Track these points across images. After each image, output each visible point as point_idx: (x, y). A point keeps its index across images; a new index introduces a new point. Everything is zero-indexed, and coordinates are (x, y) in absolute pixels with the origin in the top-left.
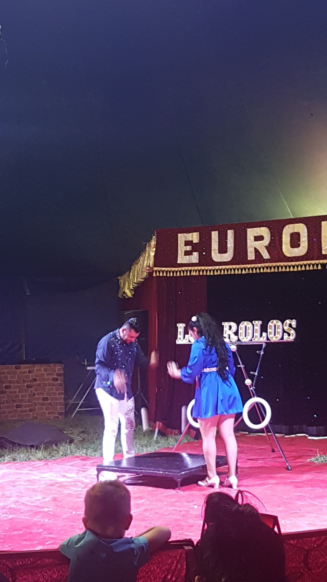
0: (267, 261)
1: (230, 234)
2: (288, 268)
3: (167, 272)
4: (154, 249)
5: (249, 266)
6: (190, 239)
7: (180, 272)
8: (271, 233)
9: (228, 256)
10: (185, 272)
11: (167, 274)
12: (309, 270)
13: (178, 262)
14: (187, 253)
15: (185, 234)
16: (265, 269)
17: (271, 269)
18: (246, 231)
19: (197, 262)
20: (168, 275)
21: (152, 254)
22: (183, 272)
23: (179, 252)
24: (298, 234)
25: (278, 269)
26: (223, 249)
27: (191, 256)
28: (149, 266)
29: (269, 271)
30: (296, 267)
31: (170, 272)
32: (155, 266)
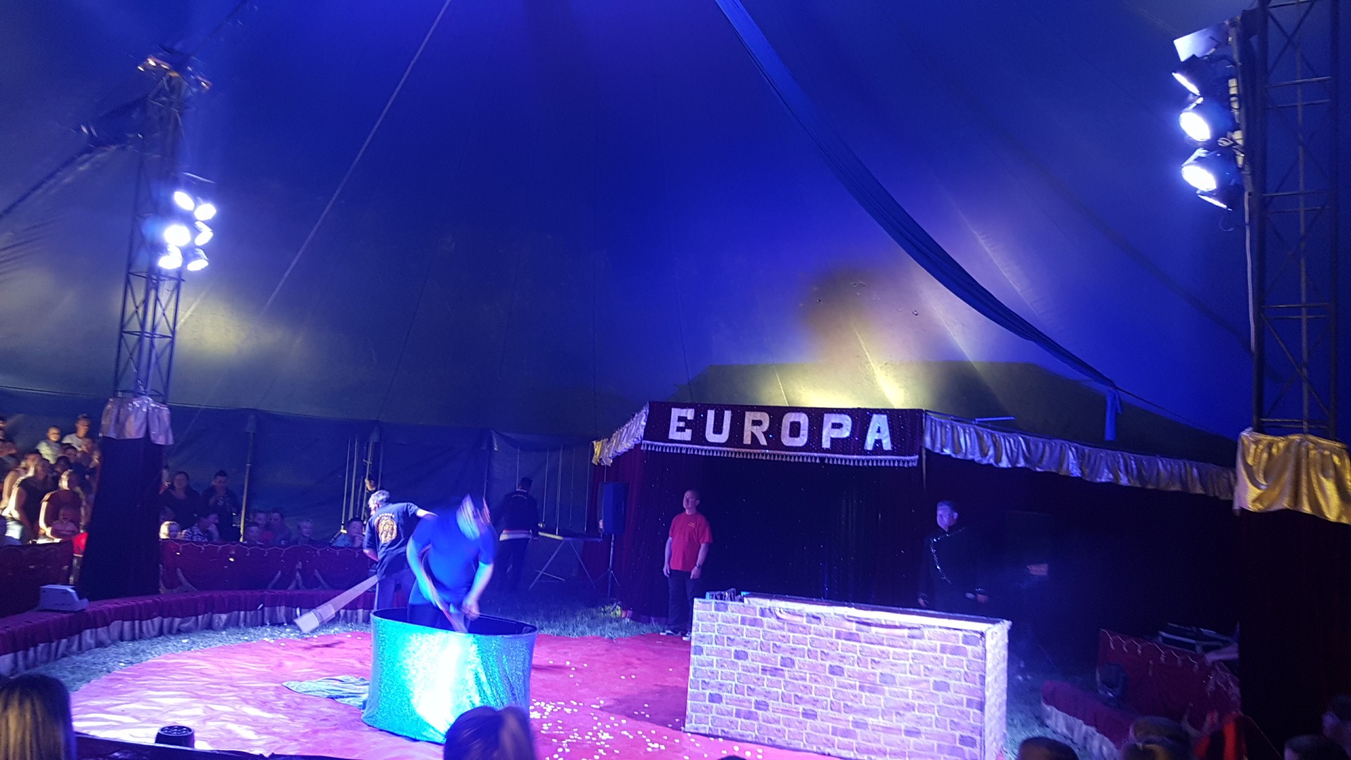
0: (764, 447)
1: (728, 415)
2: (784, 457)
3: (656, 446)
4: (646, 420)
5: (743, 450)
6: (684, 415)
7: (670, 448)
8: (770, 419)
9: (723, 437)
10: (676, 449)
11: (655, 448)
12: (808, 462)
13: (669, 438)
14: (680, 429)
15: (679, 410)
16: (761, 455)
17: (766, 457)
18: (744, 414)
19: (690, 439)
20: (657, 450)
21: (643, 425)
22: (674, 448)
23: (672, 427)
24: (799, 423)
25: (774, 457)
26: (718, 429)
27: (683, 433)
28: (638, 439)
29: (764, 458)
30: (793, 458)
31: (659, 447)
32: (645, 438)
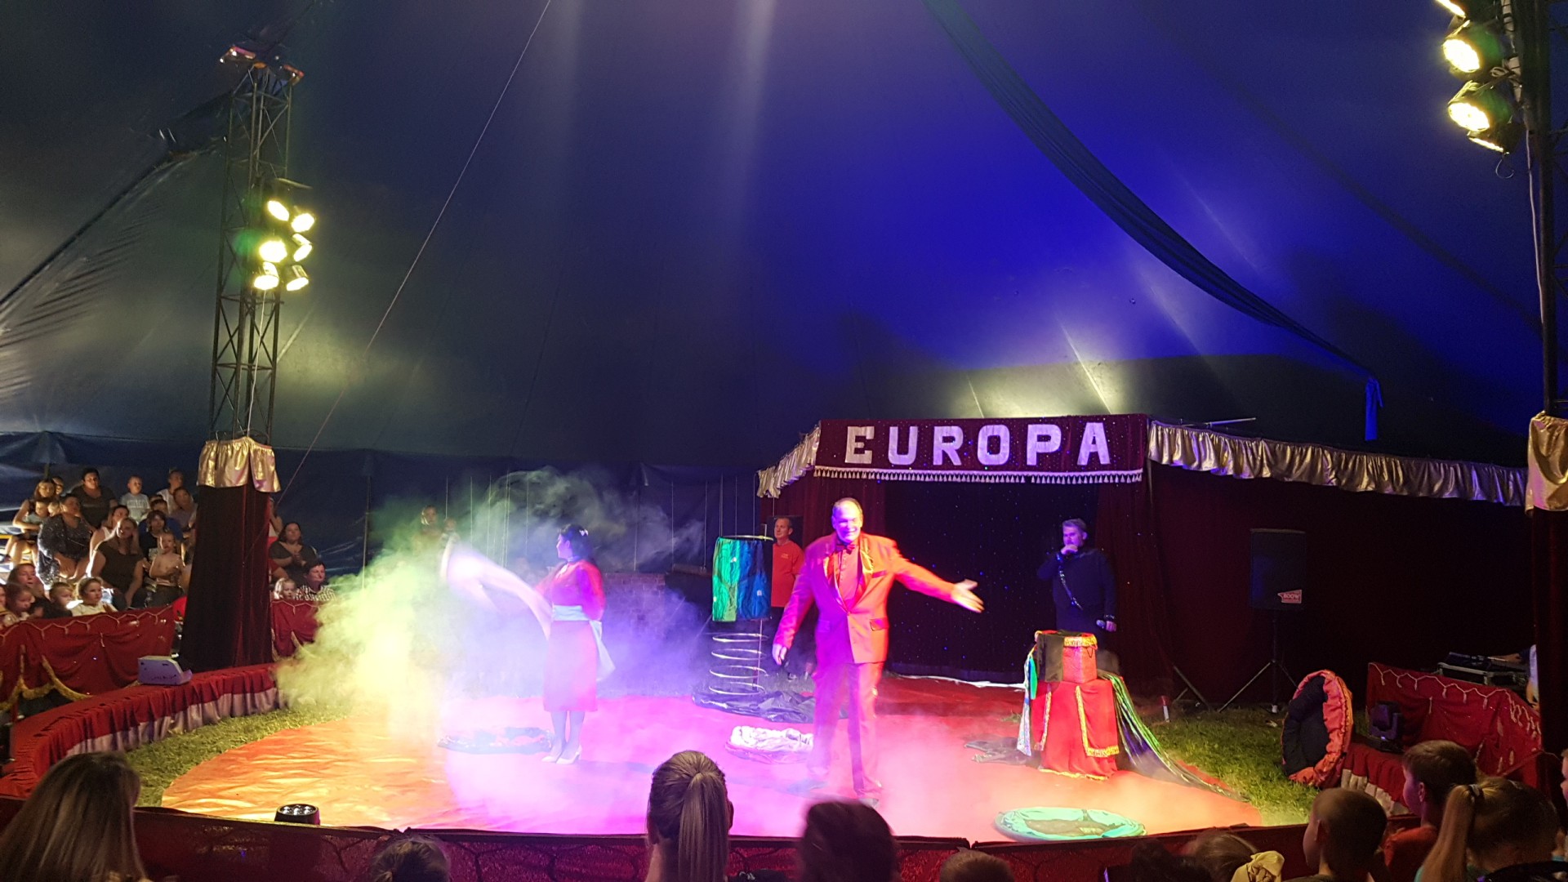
0: (958, 468)
1: (913, 431)
2: (983, 478)
3: (831, 472)
4: (818, 444)
5: (934, 472)
6: (863, 434)
7: (848, 473)
8: (964, 433)
9: (909, 458)
10: (854, 474)
11: (831, 474)
12: (1010, 483)
13: (846, 461)
14: (858, 451)
15: (857, 428)
16: (954, 477)
17: (961, 478)
18: (933, 429)
19: (870, 462)
20: (832, 476)
21: (815, 449)
22: (852, 473)
23: (848, 449)
24: (998, 438)
25: (970, 479)
26: (903, 449)
27: (862, 455)
28: (810, 464)
29: (959, 480)
30: (993, 478)
31: (835, 472)
32: (817, 463)
